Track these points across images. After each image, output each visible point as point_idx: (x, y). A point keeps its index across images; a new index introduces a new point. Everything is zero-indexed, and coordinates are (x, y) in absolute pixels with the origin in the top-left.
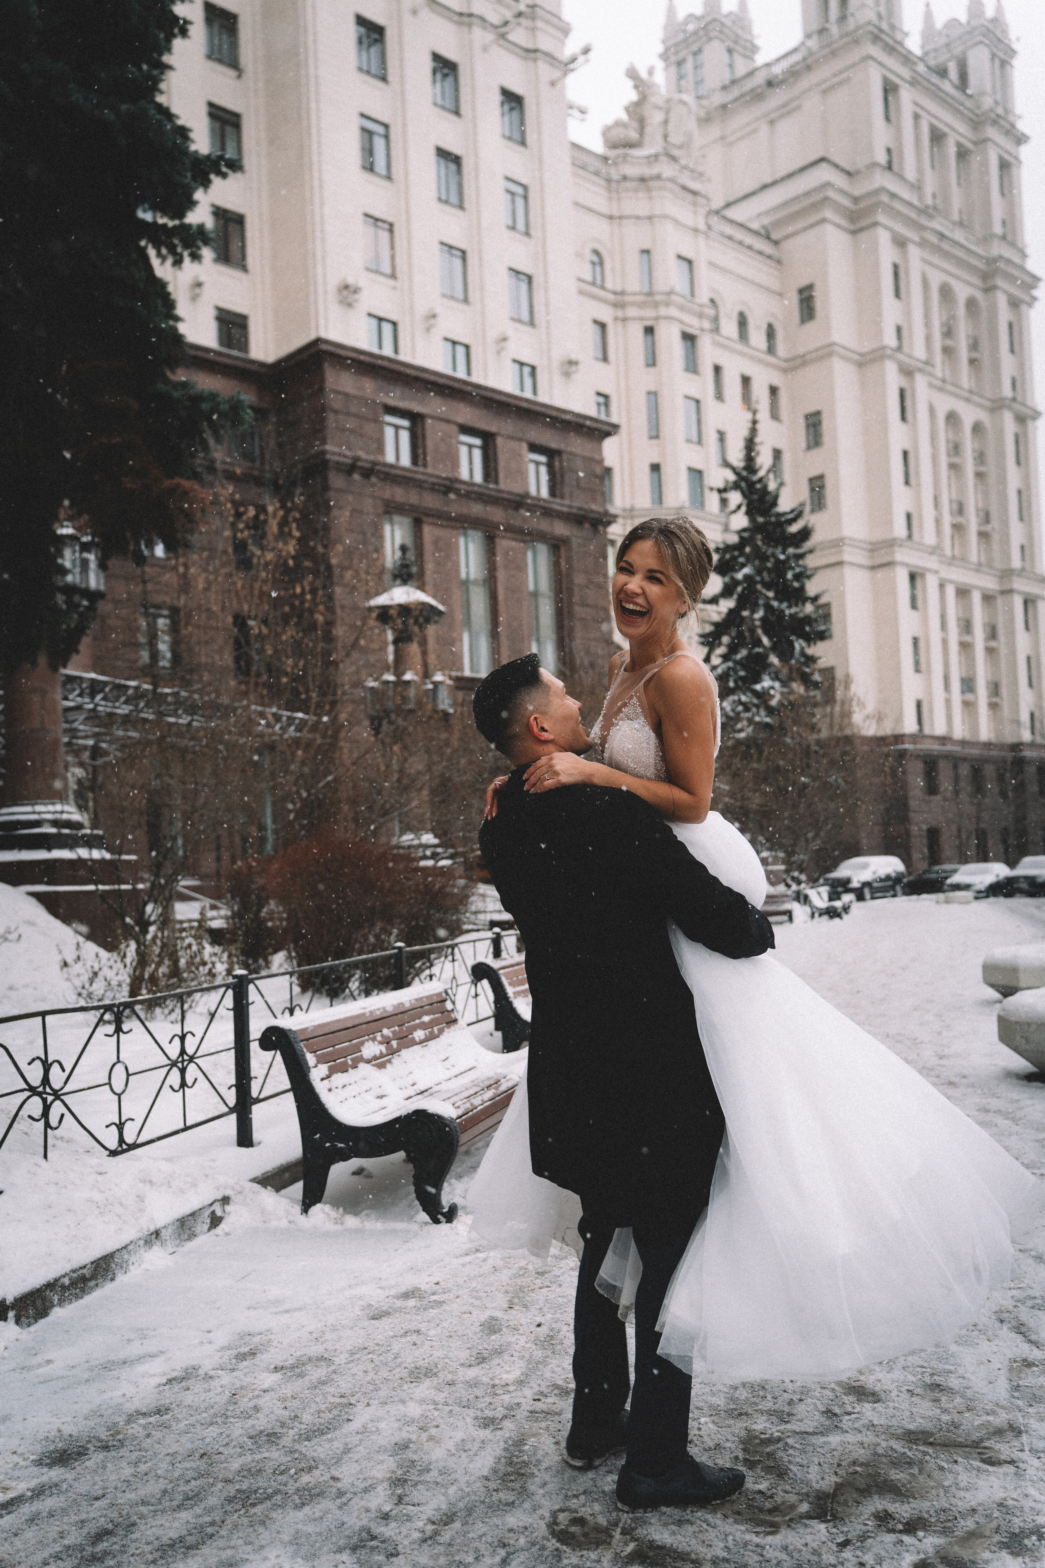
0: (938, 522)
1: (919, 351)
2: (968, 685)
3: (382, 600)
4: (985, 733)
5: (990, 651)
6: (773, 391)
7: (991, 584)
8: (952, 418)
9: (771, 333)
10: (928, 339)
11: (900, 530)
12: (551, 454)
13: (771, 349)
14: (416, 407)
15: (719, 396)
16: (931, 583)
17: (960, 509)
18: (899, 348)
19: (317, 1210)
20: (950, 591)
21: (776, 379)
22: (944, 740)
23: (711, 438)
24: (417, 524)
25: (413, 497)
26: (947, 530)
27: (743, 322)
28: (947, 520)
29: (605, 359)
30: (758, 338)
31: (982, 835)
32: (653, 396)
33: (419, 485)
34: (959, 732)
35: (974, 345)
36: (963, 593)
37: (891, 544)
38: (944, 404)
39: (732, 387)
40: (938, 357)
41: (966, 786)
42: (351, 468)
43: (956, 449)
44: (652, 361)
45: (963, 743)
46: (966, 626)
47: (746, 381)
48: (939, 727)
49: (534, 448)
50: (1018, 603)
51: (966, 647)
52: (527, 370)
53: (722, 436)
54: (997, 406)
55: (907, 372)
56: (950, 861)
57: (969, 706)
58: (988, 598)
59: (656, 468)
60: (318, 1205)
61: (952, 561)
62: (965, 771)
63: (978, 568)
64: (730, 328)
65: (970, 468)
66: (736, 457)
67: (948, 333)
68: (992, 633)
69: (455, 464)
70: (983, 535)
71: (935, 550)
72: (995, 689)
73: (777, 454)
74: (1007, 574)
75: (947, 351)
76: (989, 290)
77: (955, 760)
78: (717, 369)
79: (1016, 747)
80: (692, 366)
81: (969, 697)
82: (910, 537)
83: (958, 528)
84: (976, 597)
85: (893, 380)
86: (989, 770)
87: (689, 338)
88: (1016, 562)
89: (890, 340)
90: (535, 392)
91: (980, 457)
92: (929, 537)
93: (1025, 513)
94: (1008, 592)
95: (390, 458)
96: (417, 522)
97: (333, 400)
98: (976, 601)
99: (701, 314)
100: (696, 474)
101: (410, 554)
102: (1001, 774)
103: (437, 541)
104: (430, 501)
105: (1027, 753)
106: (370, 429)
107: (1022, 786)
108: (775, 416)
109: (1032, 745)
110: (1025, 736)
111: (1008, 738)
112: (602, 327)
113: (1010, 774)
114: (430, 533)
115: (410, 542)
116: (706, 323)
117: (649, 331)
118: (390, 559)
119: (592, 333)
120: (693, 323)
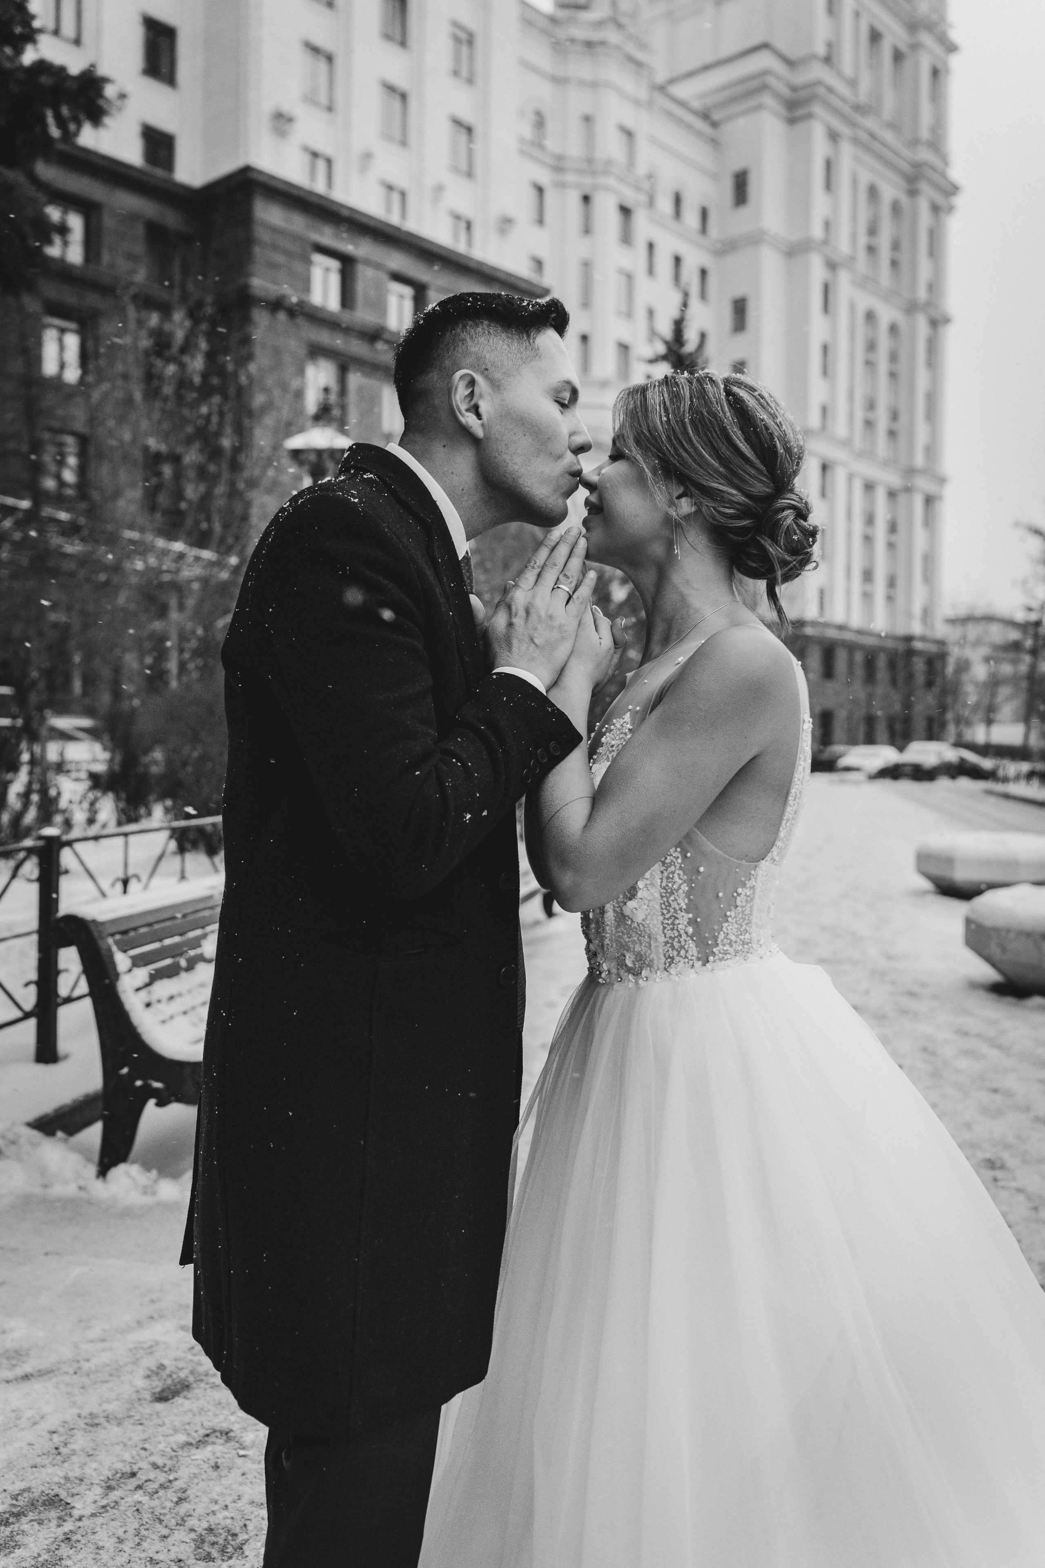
0: (851, 416)
1: (843, 246)
2: (868, 576)
3: (296, 442)
4: (880, 625)
5: (891, 546)
6: (704, 273)
7: (894, 480)
8: (870, 316)
9: (704, 214)
10: (854, 237)
11: (814, 420)
13: (704, 230)
14: (348, 249)
15: (651, 271)
16: (840, 475)
17: (871, 405)
18: (826, 242)
19: (120, 1173)
20: (858, 486)
21: (707, 261)
22: (841, 628)
23: (641, 314)
25: (338, 342)
26: (859, 424)
27: (678, 200)
28: (860, 414)
29: (541, 222)
30: (691, 218)
31: (870, 720)
32: (587, 265)
33: (346, 330)
34: (856, 621)
35: (896, 246)
36: (869, 487)
38: (865, 301)
39: (664, 265)
40: (862, 254)
41: (860, 674)
42: (276, 306)
43: (871, 346)
44: (587, 230)
45: (859, 632)
46: (870, 520)
47: (677, 260)
48: (837, 615)
50: (919, 501)
51: (868, 539)
52: (463, 225)
53: (651, 313)
54: (911, 308)
55: (832, 266)
56: (840, 743)
57: (867, 596)
58: (892, 495)
59: (584, 337)
60: (122, 1168)
61: (861, 455)
62: (859, 657)
63: (885, 464)
64: (665, 205)
65: (883, 366)
66: (666, 329)
67: (872, 231)
68: (893, 528)
69: (384, 312)
70: (891, 433)
71: (846, 443)
72: (892, 583)
73: (703, 336)
74: (910, 472)
75: (871, 250)
76: (913, 193)
77: (851, 647)
78: (651, 246)
79: (909, 639)
80: (626, 238)
81: (868, 588)
82: (823, 428)
83: (869, 424)
84: (881, 492)
85: (818, 272)
86: (882, 662)
87: (625, 211)
88: (919, 460)
89: (817, 232)
90: (469, 247)
91: (894, 357)
92: (841, 429)
93: (932, 413)
94: (908, 490)
95: (317, 300)
96: (343, 370)
97: (261, 233)
98: (881, 495)
99: (638, 188)
100: (624, 348)
101: (333, 398)
102: (892, 665)
103: (360, 389)
104: (358, 347)
105: (918, 645)
106: (298, 266)
107: (910, 677)
108: (703, 296)
109: (923, 639)
110: (917, 629)
111: (901, 630)
112: (540, 190)
113: (900, 664)
114: (355, 379)
115: (334, 386)
116: (643, 198)
117: (586, 199)
118: (311, 402)
119: (530, 195)
120: (630, 197)
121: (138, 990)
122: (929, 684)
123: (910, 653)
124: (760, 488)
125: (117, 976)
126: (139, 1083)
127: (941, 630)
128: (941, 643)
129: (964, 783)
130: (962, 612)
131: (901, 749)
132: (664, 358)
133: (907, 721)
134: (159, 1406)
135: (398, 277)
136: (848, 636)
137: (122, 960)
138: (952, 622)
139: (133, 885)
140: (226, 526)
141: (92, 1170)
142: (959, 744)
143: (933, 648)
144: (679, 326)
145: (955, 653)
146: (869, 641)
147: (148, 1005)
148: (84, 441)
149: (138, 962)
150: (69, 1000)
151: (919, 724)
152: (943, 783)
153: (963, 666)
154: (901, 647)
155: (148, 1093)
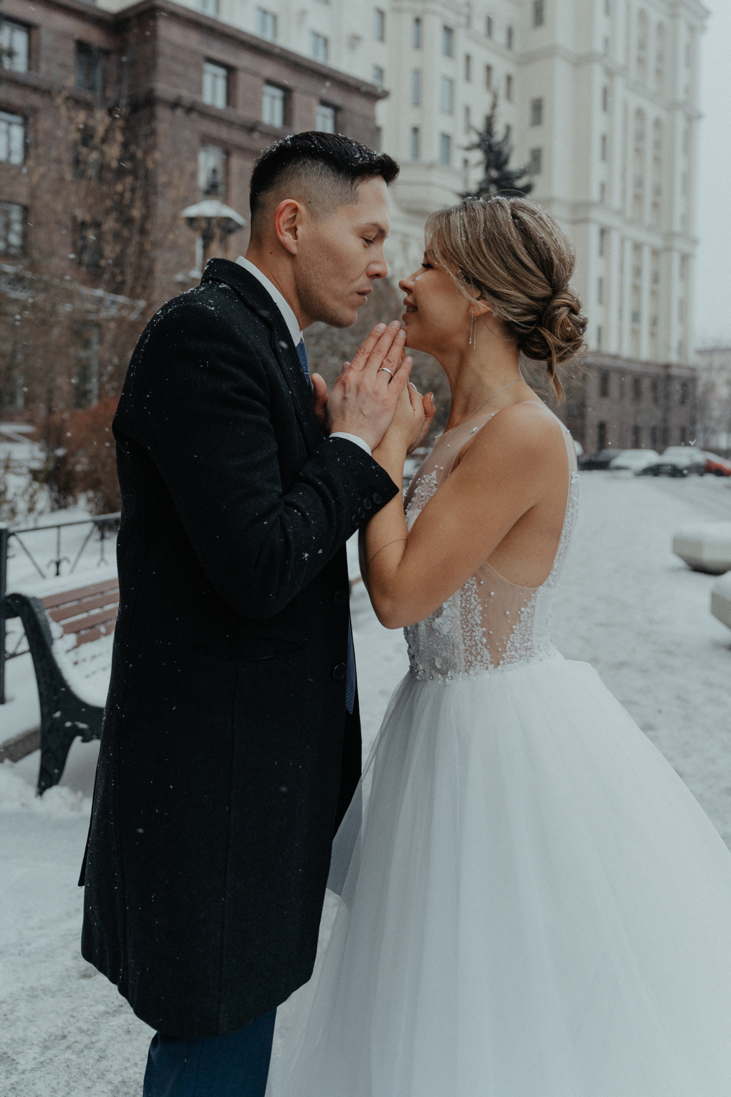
0: (624, 192)
1: (619, 58)
2: (636, 317)
3: (192, 211)
4: (645, 354)
5: (654, 293)
6: (509, 79)
7: (657, 241)
8: (640, 113)
9: (510, 33)
10: (627, 50)
11: (595, 195)
12: (335, 108)
13: (509, 46)
14: (231, 60)
15: (468, 78)
16: (615, 238)
17: (639, 183)
18: (605, 55)
19: (53, 793)
20: (628, 246)
21: (511, 69)
22: (616, 357)
23: (460, 111)
25: (223, 133)
26: (630, 198)
27: (489, 22)
28: (630, 191)
29: (382, 39)
30: (500, 36)
31: (636, 431)
32: (417, 73)
33: (229, 123)
34: (627, 351)
35: (660, 58)
36: (637, 247)
37: (588, 205)
38: (635, 101)
39: (478, 73)
40: (633, 65)
41: (629, 393)
42: (175, 105)
43: (640, 137)
44: (418, 45)
45: (629, 361)
46: (637, 272)
47: (489, 69)
48: (612, 347)
49: (324, 103)
50: (676, 258)
51: (636, 288)
52: (321, 41)
53: (468, 110)
54: (672, 106)
55: (610, 73)
56: (613, 447)
57: (635, 333)
58: (655, 253)
59: (416, 130)
60: (55, 789)
61: (631, 222)
62: (628, 380)
63: (650, 229)
64: (479, 26)
65: (649, 153)
66: (479, 123)
67: (642, 46)
68: (656, 279)
69: (259, 110)
70: (655, 205)
71: (620, 213)
72: (654, 322)
73: (508, 129)
74: (670, 235)
75: (641, 61)
76: (674, 16)
77: (622, 372)
78: (468, 58)
79: (667, 366)
80: (449, 52)
81: (636, 326)
82: (602, 201)
83: (638, 198)
84: (647, 251)
85: (599, 79)
86: (646, 385)
87: (448, 30)
88: (678, 228)
89: (598, 47)
90: (326, 58)
91: (657, 145)
92: (615, 201)
93: (687, 190)
94: (669, 249)
95: (207, 98)
96: (227, 153)
97: (163, 47)
98: (646, 254)
99: (458, 13)
100: (446, 138)
101: (220, 177)
102: (654, 387)
103: (240, 170)
104: (238, 137)
105: (674, 371)
106: (193, 74)
107: (667, 396)
108: (509, 96)
109: (679, 366)
110: (673, 358)
111: (662, 359)
112: (381, 14)
113: (661, 387)
114: (236, 163)
115: (220, 168)
116: (462, 20)
117: (418, 21)
118: (203, 180)
119: (373, 19)
120: (452, 19)
121: (68, 651)
122: (683, 401)
123: (669, 378)
124: (541, 291)
125: (52, 640)
126: (68, 724)
127: (693, 359)
128: (693, 369)
129: (710, 479)
130: (710, 344)
131: (661, 452)
132: (478, 146)
133: (666, 431)
134: (84, 982)
135: (270, 82)
136: (619, 364)
137: (55, 629)
138: (701, 352)
139: (64, 567)
140: (136, 279)
141: (33, 790)
142: (706, 449)
143: (685, 373)
144: (489, 121)
145: (703, 378)
146: (637, 368)
147: (76, 663)
148: (26, 210)
149: (68, 629)
150: (14, 655)
151: (675, 434)
152: (694, 480)
153: (710, 387)
154: (661, 372)
155: (76, 732)
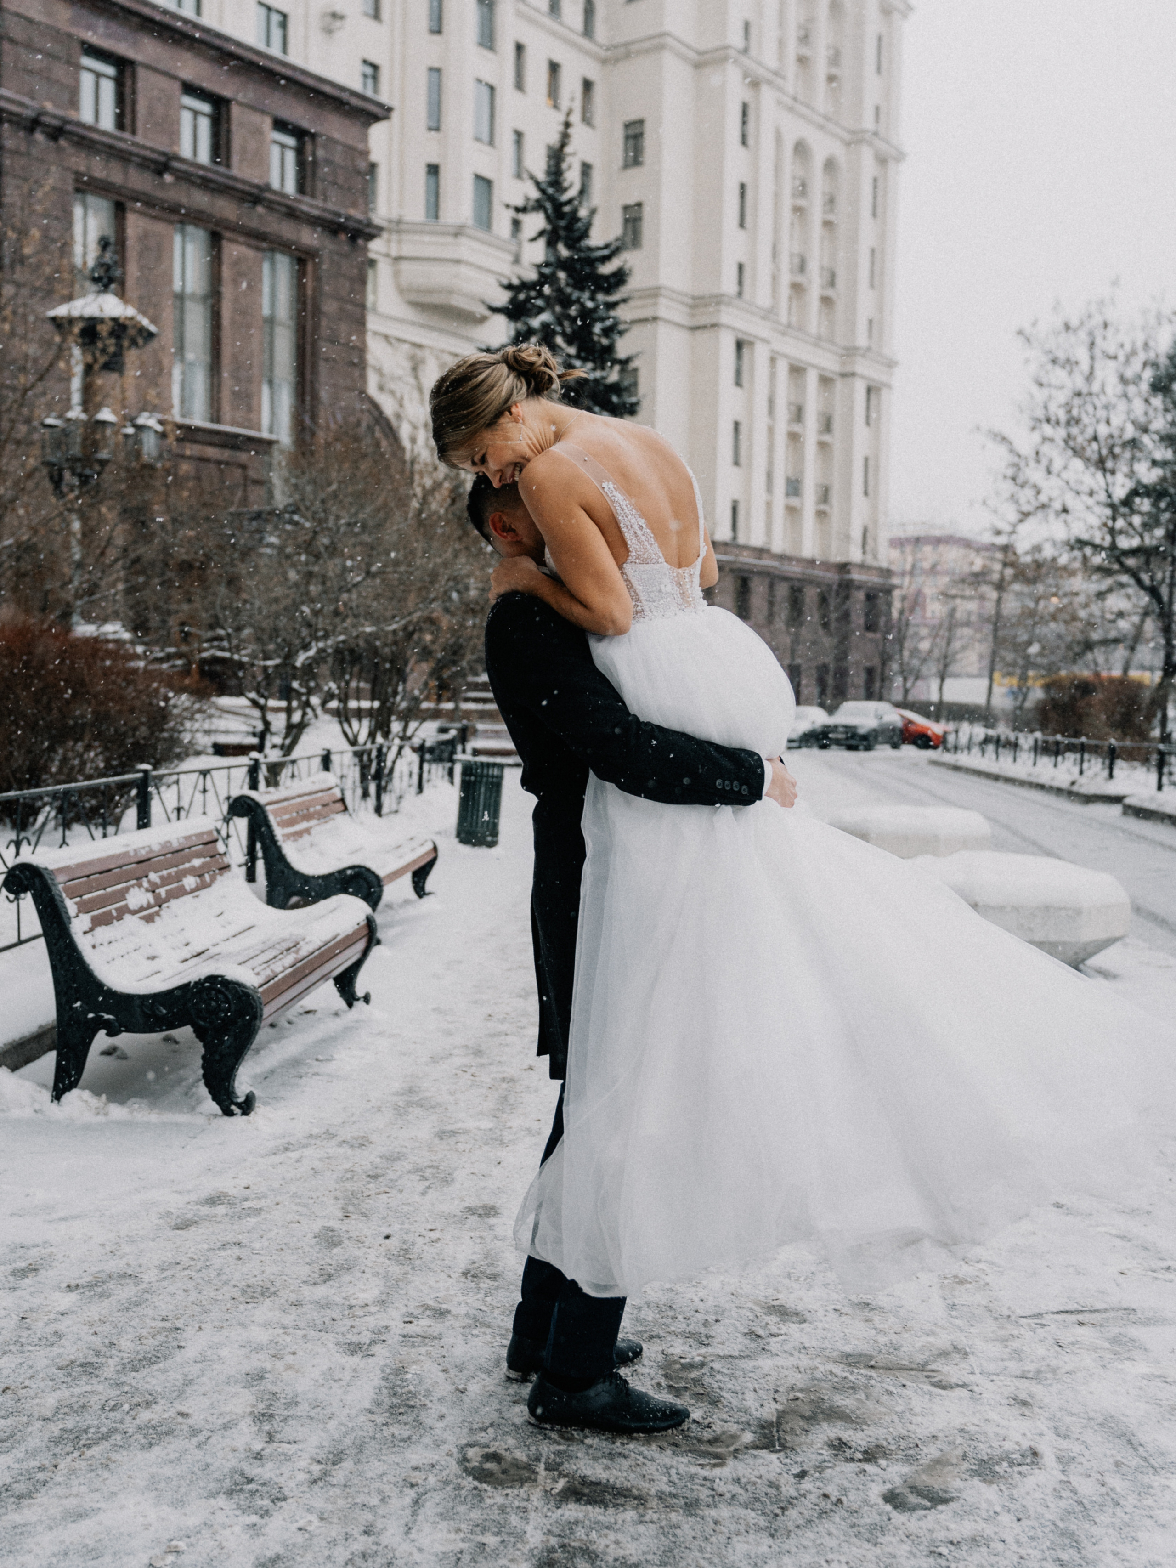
0: (775, 278)
1: (768, 57)
2: (794, 487)
3: (63, 309)
4: (809, 549)
5: (823, 447)
6: (587, 86)
7: (830, 363)
8: (801, 149)
9: (588, 9)
10: (781, 43)
11: (729, 286)
12: (300, 134)
13: (588, 30)
14: (123, 49)
15: (519, 85)
16: (760, 355)
17: (801, 266)
18: (746, 51)
19: (73, 1096)
20: (782, 367)
21: (593, 72)
22: (761, 552)
23: (506, 140)
24: (120, 210)
25: (115, 174)
26: (785, 291)
28: (786, 279)
29: (376, 15)
30: (572, 14)
31: (796, 672)
32: (437, 73)
33: (123, 157)
34: (778, 544)
35: (835, 59)
36: (797, 371)
37: (718, 300)
38: (793, 129)
39: (536, 75)
40: (791, 68)
41: (783, 613)
42: (33, 125)
43: (803, 189)
44: (437, 27)
45: (782, 557)
46: (798, 414)
47: (554, 68)
48: (754, 535)
49: (280, 125)
50: (860, 387)
51: (794, 438)
52: (276, 18)
53: (518, 137)
54: (854, 139)
55: (752, 82)
57: (792, 512)
58: (825, 381)
59: (433, 170)
60: (75, 1092)
61: (787, 330)
62: (782, 590)
63: (818, 342)
65: (817, 214)
66: (538, 164)
67: (805, 37)
68: (827, 426)
69: (174, 135)
70: (826, 301)
71: (769, 314)
72: (825, 495)
73: (586, 169)
74: (851, 352)
75: (802, 62)
77: (772, 578)
78: (519, 48)
79: (844, 567)
80: (487, 40)
81: (794, 501)
82: (740, 294)
83: (797, 288)
84: (812, 378)
85: (734, 90)
86: (811, 595)
87: (487, 3)
88: (862, 341)
89: (736, 39)
90: (285, 50)
91: (830, 202)
92: (762, 295)
93: (877, 279)
94: (846, 375)
95: (86, 115)
98: (811, 383)
100: (484, 183)
101: (110, 253)
102: (823, 600)
103: (144, 237)
104: (141, 181)
105: (856, 576)
106: (60, 71)
107: (846, 617)
108: (587, 120)
109: (862, 567)
110: (855, 555)
111: (835, 555)
113: (833, 602)
114: (135, 224)
115: (110, 233)
118: (82, 256)
121: (85, 933)
122: (870, 627)
123: (846, 587)
126: (91, 1015)
127: (887, 556)
128: (887, 573)
129: (909, 751)
130: (912, 531)
131: (831, 710)
132: (537, 205)
133: (842, 673)
135: (189, 89)
136: (766, 562)
137: (71, 906)
138: (899, 544)
141: (47, 1095)
142: (903, 705)
143: (874, 579)
144: (557, 156)
145: (904, 586)
146: (795, 570)
149: (83, 908)
151: (857, 677)
152: (883, 751)
153: (916, 602)
154: (836, 577)
155: (100, 1024)
